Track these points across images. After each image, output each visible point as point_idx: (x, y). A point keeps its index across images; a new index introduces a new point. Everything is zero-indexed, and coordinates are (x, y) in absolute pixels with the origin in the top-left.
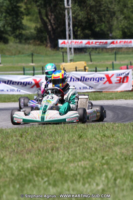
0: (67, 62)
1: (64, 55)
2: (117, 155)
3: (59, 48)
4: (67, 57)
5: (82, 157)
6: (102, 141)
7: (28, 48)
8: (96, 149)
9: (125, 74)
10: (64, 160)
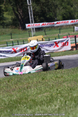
0: (32, 37)
1: (30, 33)
2: (65, 88)
3: (26, 29)
4: (31, 34)
5: (45, 90)
6: (56, 80)
7: (8, 31)
8: (53, 85)
9: (66, 41)
10: (35, 93)
